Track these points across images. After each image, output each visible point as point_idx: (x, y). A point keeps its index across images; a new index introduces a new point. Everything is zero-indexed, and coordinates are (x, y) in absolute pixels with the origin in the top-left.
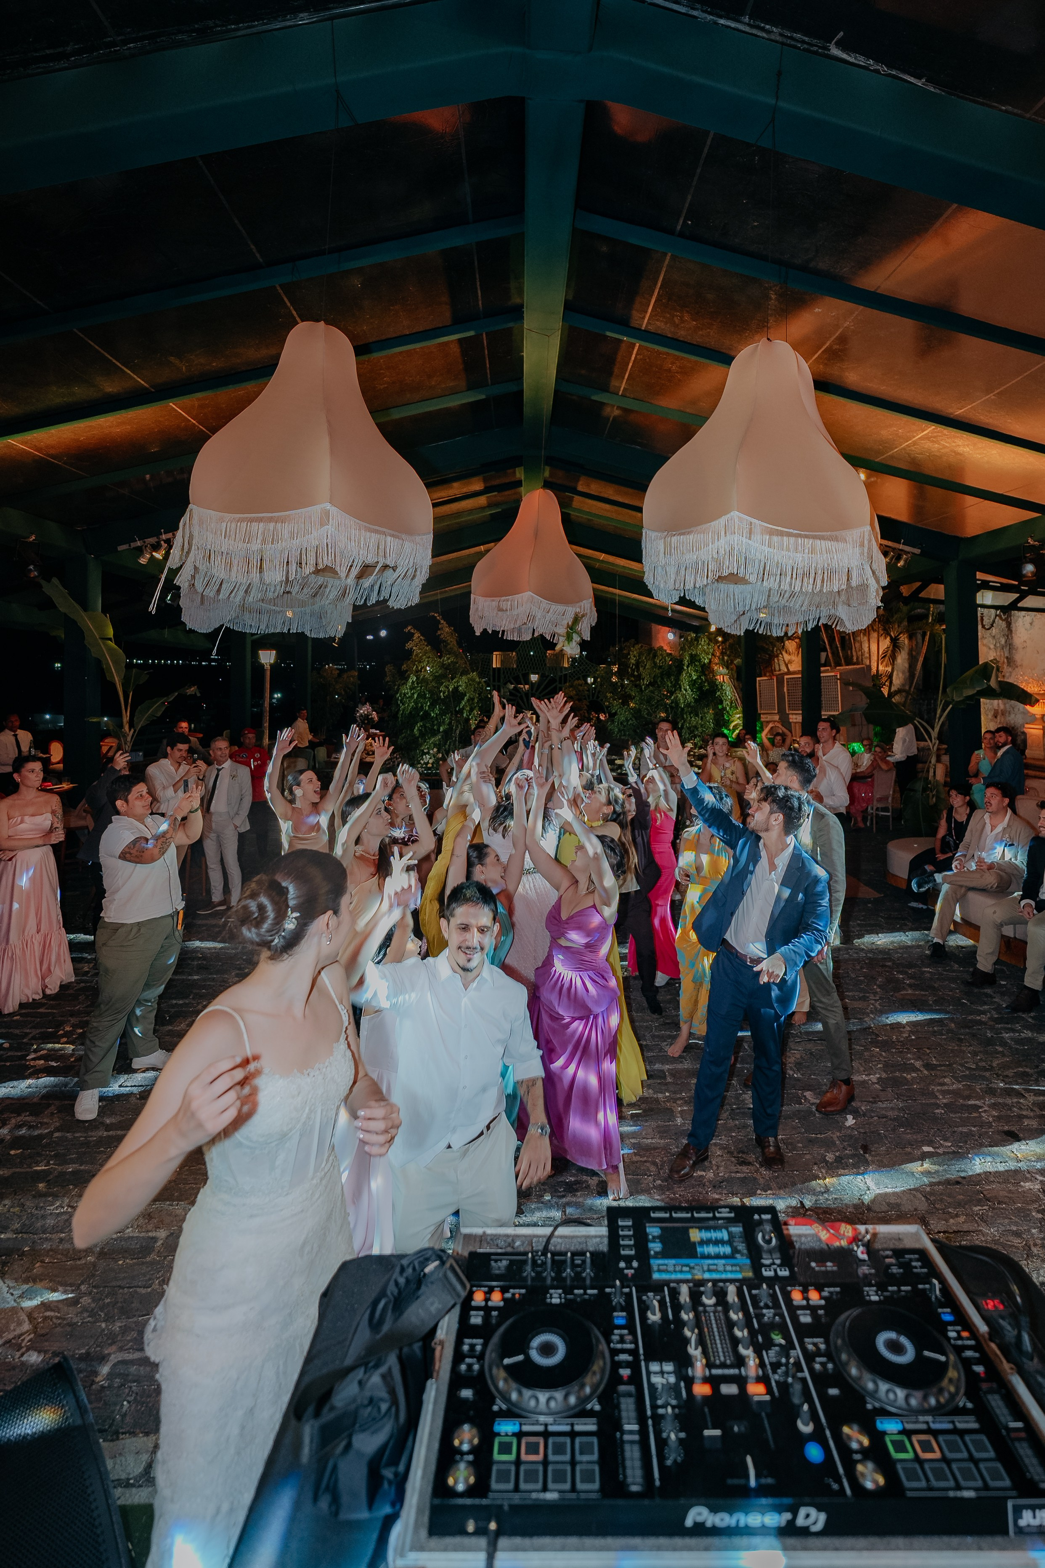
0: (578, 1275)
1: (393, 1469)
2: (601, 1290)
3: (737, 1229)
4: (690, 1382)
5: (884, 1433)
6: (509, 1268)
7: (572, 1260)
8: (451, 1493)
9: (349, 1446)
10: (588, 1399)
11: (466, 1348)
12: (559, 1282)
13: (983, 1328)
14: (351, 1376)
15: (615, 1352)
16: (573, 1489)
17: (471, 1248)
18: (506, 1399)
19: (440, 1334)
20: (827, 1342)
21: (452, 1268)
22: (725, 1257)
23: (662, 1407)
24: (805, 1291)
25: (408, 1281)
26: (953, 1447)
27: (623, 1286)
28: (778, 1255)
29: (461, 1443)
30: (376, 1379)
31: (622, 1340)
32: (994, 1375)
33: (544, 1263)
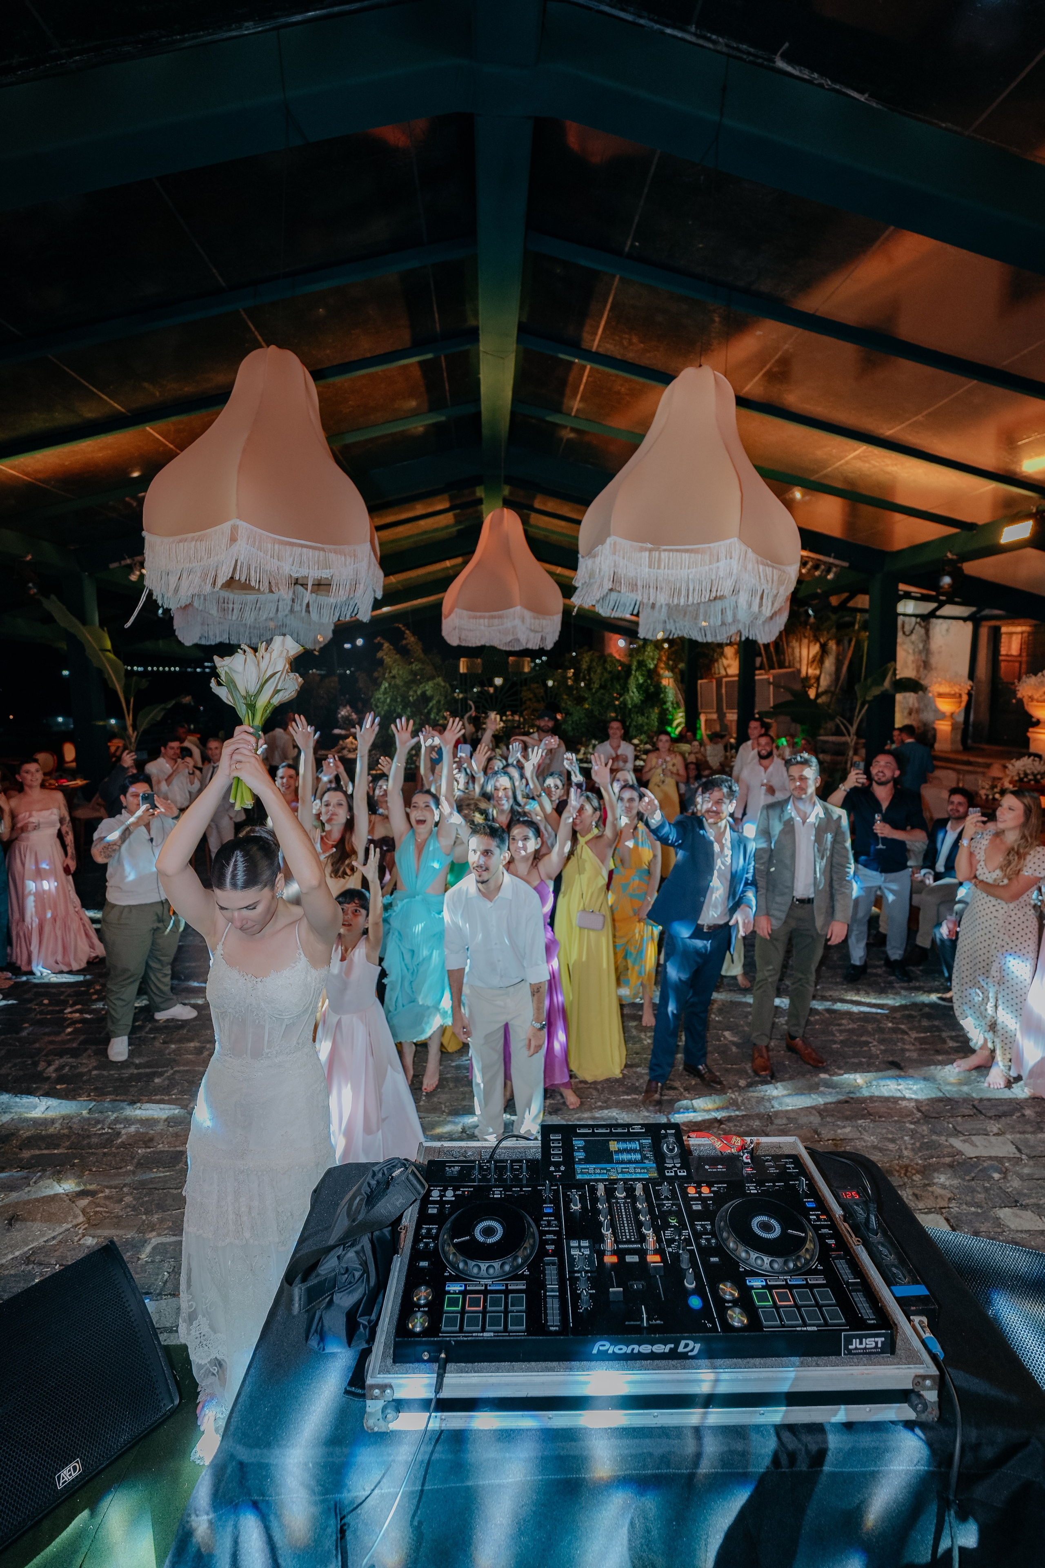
0: (516, 1178)
1: (367, 1317)
2: (534, 1187)
3: (647, 1141)
4: (601, 1254)
5: (752, 1288)
6: (460, 1172)
7: (512, 1166)
8: (412, 1334)
9: (331, 1302)
10: (520, 1267)
11: (424, 1231)
12: (501, 1182)
13: (838, 1212)
14: (332, 1253)
15: (542, 1233)
16: (505, 1330)
17: (431, 1158)
18: (455, 1267)
19: (405, 1222)
20: (713, 1224)
21: (413, 1173)
22: (636, 1162)
23: (578, 1272)
24: (699, 1186)
25: (378, 1182)
26: (803, 1297)
27: (552, 1185)
28: (679, 1160)
29: (419, 1299)
30: (351, 1254)
31: (549, 1225)
32: (843, 1246)
33: (489, 1168)
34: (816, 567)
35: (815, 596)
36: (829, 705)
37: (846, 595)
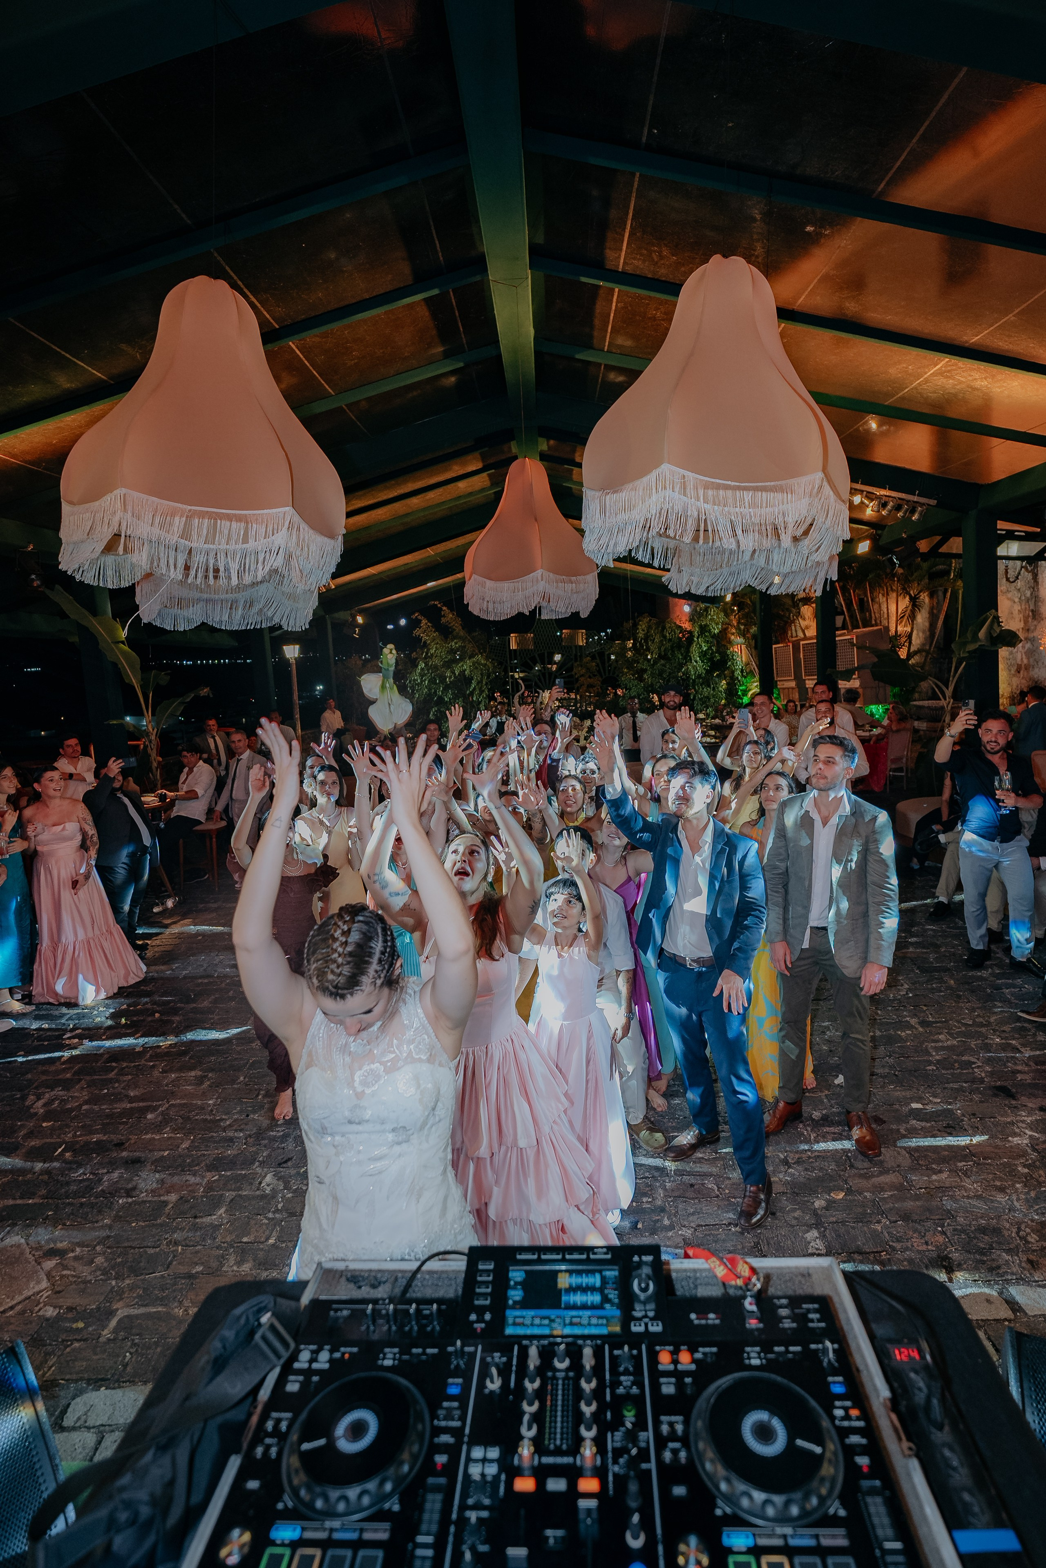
34: (898, 508)
35: (900, 542)
36: (922, 667)
37: (938, 538)
